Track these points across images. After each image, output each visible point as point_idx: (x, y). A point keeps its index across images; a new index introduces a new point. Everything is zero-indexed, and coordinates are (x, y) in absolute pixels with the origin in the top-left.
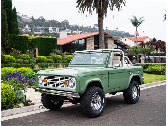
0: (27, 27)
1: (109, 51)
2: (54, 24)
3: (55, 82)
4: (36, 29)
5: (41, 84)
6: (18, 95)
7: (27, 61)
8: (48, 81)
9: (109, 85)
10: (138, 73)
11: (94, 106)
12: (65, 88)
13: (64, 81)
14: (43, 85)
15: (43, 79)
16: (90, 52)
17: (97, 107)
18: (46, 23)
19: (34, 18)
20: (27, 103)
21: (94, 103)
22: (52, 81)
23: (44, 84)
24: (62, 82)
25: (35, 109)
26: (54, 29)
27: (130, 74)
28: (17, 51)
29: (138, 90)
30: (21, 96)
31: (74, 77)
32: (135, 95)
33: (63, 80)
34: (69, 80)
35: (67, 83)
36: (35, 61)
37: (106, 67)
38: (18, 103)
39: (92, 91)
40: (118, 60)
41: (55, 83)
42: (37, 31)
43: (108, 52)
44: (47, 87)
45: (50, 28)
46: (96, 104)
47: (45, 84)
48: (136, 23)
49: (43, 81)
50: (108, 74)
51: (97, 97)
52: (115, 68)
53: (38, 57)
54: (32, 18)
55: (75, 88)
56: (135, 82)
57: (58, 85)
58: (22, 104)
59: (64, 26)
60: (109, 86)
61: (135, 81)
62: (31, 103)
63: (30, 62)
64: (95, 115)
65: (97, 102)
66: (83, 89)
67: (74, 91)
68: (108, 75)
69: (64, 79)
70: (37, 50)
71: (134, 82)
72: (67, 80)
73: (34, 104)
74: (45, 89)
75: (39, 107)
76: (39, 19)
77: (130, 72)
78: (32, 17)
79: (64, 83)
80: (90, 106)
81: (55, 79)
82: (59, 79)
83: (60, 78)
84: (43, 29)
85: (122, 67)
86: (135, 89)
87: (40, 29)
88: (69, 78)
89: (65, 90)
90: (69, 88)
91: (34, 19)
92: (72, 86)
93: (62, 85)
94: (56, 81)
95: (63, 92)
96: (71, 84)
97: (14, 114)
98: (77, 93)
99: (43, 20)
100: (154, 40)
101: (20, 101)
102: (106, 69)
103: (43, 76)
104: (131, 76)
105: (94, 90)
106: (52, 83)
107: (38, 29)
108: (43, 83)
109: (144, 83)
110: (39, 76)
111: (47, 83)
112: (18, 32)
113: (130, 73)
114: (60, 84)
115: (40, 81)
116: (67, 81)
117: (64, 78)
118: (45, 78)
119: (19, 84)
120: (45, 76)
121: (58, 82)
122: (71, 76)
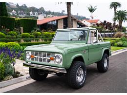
0: (14, 11)
1: (88, 29)
2: (33, 9)
3: (42, 57)
5: (29, 59)
6: (8, 68)
7: (15, 36)
8: (35, 57)
10: (108, 48)
11: (77, 78)
12: (52, 63)
13: (51, 57)
15: (30, 54)
18: (28, 8)
20: (16, 75)
24: (49, 58)
25: (23, 80)
26: (34, 14)
28: (6, 29)
31: (61, 53)
35: (54, 59)
36: (21, 36)
37: (86, 43)
39: (77, 65)
40: (93, 36)
41: (42, 59)
45: (31, 13)
47: (32, 59)
49: (31, 56)
51: (80, 70)
53: (22, 33)
54: (18, 5)
57: (45, 60)
58: (11, 77)
59: (41, 11)
60: (88, 60)
61: (106, 54)
62: (19, 75)
64: (79, 86)
67: (61, 66)
68: (88, 50)
69: (51, 55)
70: (22, 28)
72: (54, 56)
73: (22, 75)
74: (32, 63)
75: (27, 78)
76: (22, 6)
79: (51, 59)
81: (42, 54)
83: (47, 54)
84: (26, 13)
85: (97, 43)
86: (106, 61)
87: (24, 13)
88: (56, 55)
89: (52, 65)
92: (59, 62)
93: (49, 61)
96: (57, 60)
98: (65, 69)
99: (26, 6)
101: (10, 73)
103: (30, 52)
106: (39, 58)
107: (22, 13)
108: (31, 58)
109: (111, 55)
110: (27, 52)
112: (7, 15)
114: (47, 60)
115: (28, 57)
118: (32, 53)
119: (8, 58)
120: (32, 52)
121: (45, 58)
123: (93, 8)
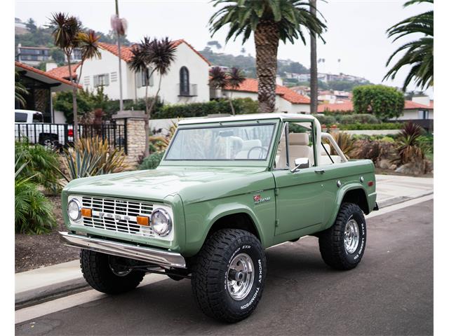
1: (278, 121)
5: (77, 220)
8: (95, 213)
9: (276, 222)
12: (143, 234)
13: (140, 213)
14: (80, 224)
15: (81, 205)
16: (223, 124)
21: (232, 277)
22: (106, 215)
23: (85, 222)
24: (134, 219)
27: (338, 186)
31: (168, 203)
32: (351, 246)
33: (138, 211)
34: (155, 213)
35: (149, 222)
37: (269, 169)
41: (116, 221)
43: (274, 124)
44: (95, 229)
46: (238, 284)
47: (87, 221)
49: (81, 213)
50: (275, 189)
52: (293, 172)
55: (171, 237)
56: (353, 207)
57: (122, 226)
60: (276, 226)
61: (354, 205)
65: (241, 276)
67: (170, 245)
68: (275, 191)
69: (140, 210)
71: (350, 207)
72: (150, 213)
77: (339, 179)
79: (139, 221)
81: (115, 206)
82: (125, 210)
83: (128, 204)
85: (315, 165)
86: (354, 228)
90: (157, 237)
91: (35, 27)
92: (163, 231)
93: (135, 228)
94: (117, 213)
95: (138, 247)
96: (160, 226)
98: (179, 255)
102: (269, 174)
103: (80, 199)
104: (342, 192)
106: (105, 218)
108: (82, 219)
109: (376, 208)
110: (70, 198)
111: (93, 218)
114: (128, 223)
116: (150, 215)
117: (140, 206)
118: (86, 202)
120: (87, 197)
121: (123, 217)
122: (161, 202)
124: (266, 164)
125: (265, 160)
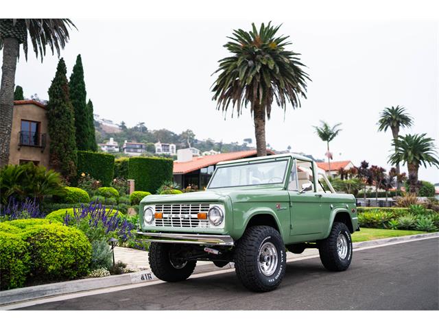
0: (111, 142)
1: (290, 158)
2: (166, 137)
3: (180, 216)
4: (130, 146)
5: (150, 223)
6: (99, 250)
7: (113, 199)
8: (165, 216)
9: (291, 226)
10: (347, 208)
11: (263, 268)
12: (201, 227)
13: (200, 212)
14: (153, 226)
15: (154, 212)
16: (250, 162)
17: (268, 269)
18: (150, 134)
19: (125, 125)
20: (117, 269)
21: (262, 260)
22: (174, 216)
23: (156, 223)
24: (196, 216)
25: (133, 280)
26: (166, 148)
27: (331, 208)
28: (93, 181)
29: (349, 242)
30: (105, 252)
31: (221, 202)
32: (342, 253)
33: (198, 210)
34: (211, 209)
35: (206, 217)
37: (285, 189)
38: (96, 268)
39: (260, 233)
40: (306, 179)
41: (181, 219)
42: (132, 150)
43: (287, 160)
44: (164, 228)
45: (158, 146)
46: (267, 264)
47: (159, 222)
48: (326, 136)
49: (155, 216)
50: (290, 202)
51: (269, 249)
52: (301, 193)
54: (123, 126)
55: (223, 226)
56: (341, 225)
57: (186, 223)
58: (105, 271)
59: (186, 140)
60: (291, 228)
62: (125, 270)
63: (118, 203)
64: (266, 286)
65: (268, 258)
66: (241, 227)
67: (222, 231)
68: (290, 204)
69: (200, 209)
70: (132, 182)
71: (340, 224)
72: (207, 210)
73: (130, 272)
74: (157, 232)
75: (142, 278)
76: (136, 128)
77: (332, 203)
78: (123, 123)
79: (200, 217)
80: (256, 266)
81: (181, 209)
82: (189, 210)
83: (190, 206)
84: (143, 146)
85: (315, 191)
86: (343, 240)
87: (138, 147)
88: (211, 206)
89: (202, 231)
90: (211, 226)
91: (125, 127)
92: (216, 221)
93: (195, 223)
94: (182, 213)
95: (198, 235)
96: (214, 218)
97: (89, 290)
98: (229, 236)
99: (145, 129)
100: (365, 165)
101: (103, 263)
102: (285, 193)
103: (154, 207)
104: (334, 213)
105: (262, 230)
106: (173, 218)
107: (134, 146)
108: (155, 221)
110: (146, 207)
111: (163, 219)
112: (94, 148)
113: (332, 206)
114: (190, 220)
115: (148, 217)
116: (207, 212)
117: (200, 206)
118: (158, 209)
119: (100, 228)
120: (159, 205)
121: (186, 216)
122: (216, 201)
123: (331, 128)
124: (283, 185)
125: (282, 183)
